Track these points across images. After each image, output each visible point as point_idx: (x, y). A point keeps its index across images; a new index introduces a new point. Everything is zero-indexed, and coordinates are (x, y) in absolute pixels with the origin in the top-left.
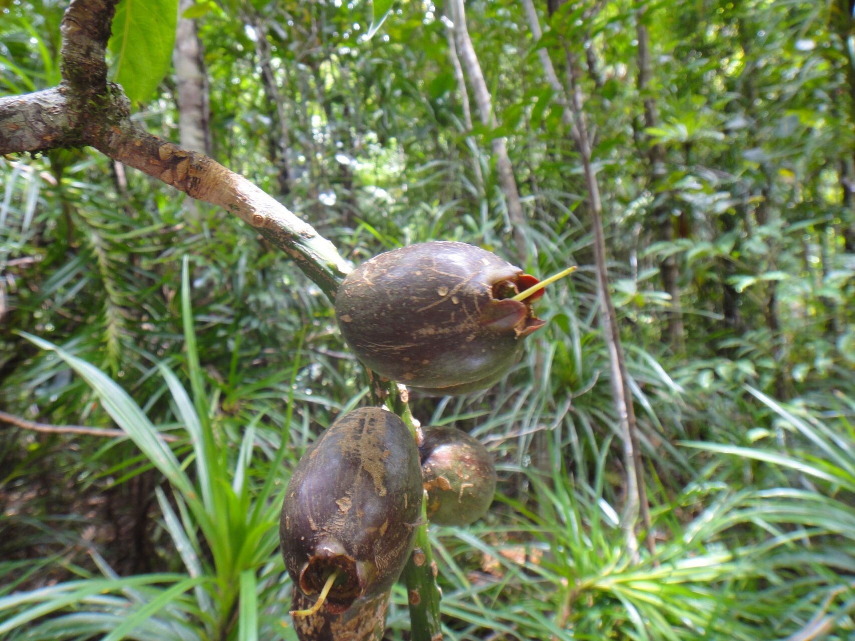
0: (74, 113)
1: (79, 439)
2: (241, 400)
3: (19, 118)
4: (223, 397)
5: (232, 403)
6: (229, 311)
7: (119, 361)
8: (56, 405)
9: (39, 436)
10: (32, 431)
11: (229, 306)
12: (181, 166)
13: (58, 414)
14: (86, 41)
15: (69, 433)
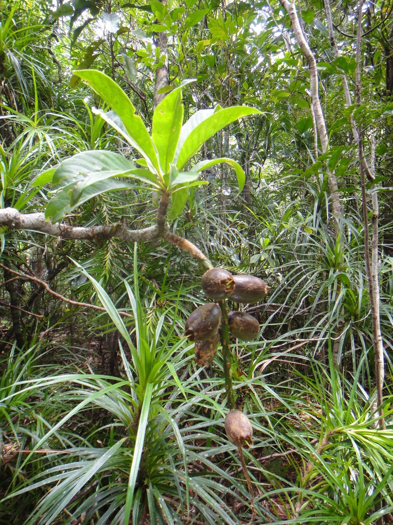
0: (158, 231)
1: (88, 309)
2: (167, 300)
3: (148, 234)
4: (158, 297)
5: (162, 300)
6: (166, 251)
7: (110, 273)
8: (79, 291)
9: (70, 305)
10: (68, 302)
11: (167, 248)
12: (178, 242)
13: (80, 295)
14: (161, 216)
15: (84, 306)
